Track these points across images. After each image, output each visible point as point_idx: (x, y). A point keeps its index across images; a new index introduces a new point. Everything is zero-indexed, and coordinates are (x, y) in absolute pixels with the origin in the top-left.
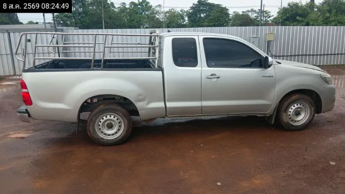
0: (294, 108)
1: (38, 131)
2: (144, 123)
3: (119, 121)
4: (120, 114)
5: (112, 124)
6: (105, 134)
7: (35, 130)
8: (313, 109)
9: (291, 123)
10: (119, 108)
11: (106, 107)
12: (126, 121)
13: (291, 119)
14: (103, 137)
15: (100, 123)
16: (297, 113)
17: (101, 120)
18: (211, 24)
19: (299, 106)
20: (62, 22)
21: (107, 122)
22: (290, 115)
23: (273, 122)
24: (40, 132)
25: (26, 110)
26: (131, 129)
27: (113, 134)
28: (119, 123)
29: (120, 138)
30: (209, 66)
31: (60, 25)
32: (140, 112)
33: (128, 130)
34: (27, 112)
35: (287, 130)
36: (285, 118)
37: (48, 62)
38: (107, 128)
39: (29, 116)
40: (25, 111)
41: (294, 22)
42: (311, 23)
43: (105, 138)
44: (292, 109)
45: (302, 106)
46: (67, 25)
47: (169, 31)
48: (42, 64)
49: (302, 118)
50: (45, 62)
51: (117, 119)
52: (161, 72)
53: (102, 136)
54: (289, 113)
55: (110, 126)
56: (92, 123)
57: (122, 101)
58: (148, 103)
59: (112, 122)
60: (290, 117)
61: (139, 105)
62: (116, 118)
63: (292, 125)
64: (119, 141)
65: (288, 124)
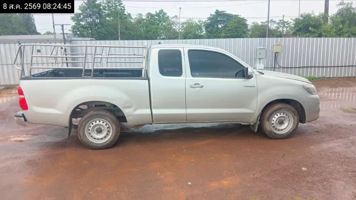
0: (276, 117)
1: (37, 135)
2: (133, 129)
3: (107, 126)
4: (109, 120)
5: (101, 129)
6: (95, 138)
7: (34, 135)
8: (296, 118)
9: (275, 132)
10: (108, 114)
11: (96, 112)
12: (114, 127)
13: (275, 128)
14: (93, 141)
15: (89, 128)
16: (281, 122)
17: (91, 125)
18: (228, 35)
19: (282, 115)
20: (78, 33)
21: (97, 127)
22: (273, 124)
23: (256, 130)
24: (38, 136)
25: (23, 114)
26: (119, 134)
27: (102, 139)
28: (108, 128)
29: (109, 142)
30: (193, 76)
31: (77, 36)
32: (128, 118)
33: (115, 135)
34: (23, 116)
35: (271, 138)
36: (268, 126)
37: (47, 72)
38: (96, 133)
39: (25, 120)
40: (21, 115)
41: (306, 33)
42: (324, 34)
43: (95, 142)
44: (275, 118)
45: (285, 115)
46: (83, 36)
47: (160, 43)
48: (41, 73)
49: (286, 127)
50: (44, 71)
51: (106, 125)
52: (147, 81)
53: (91, 140)
54: (273, 122)
55: (99, 131)
56: (82, 128)
57: (112, 108)
58: (135, 110)
59: (101, 127)
60: (273, 125)
61: (126, 112)
62: (105, 123)
63: (275, 134)
64: (108, 145)
65: (271, 132)
